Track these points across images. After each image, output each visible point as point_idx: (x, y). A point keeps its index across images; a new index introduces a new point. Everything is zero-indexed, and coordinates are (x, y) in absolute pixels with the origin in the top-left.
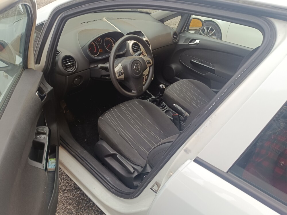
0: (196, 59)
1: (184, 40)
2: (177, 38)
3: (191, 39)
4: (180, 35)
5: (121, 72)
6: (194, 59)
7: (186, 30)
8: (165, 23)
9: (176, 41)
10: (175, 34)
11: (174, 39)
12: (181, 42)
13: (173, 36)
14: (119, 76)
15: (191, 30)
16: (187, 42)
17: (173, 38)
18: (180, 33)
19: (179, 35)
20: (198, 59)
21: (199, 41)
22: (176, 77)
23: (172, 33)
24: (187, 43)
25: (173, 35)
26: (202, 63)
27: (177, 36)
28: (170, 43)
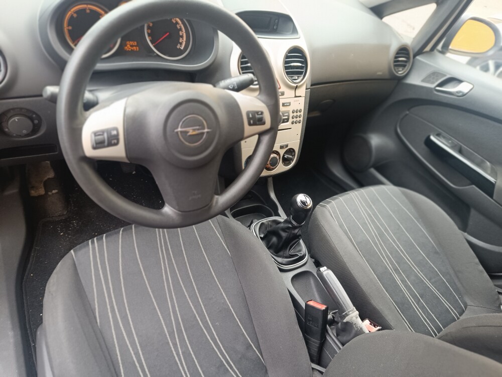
0: (444, 137)
1: (424, 74)
2: (404, 66)
3: (448, 76)
4: (418, 58)
5: (114, 133)
6: (438, 135)
7: (439, 47)
8: (386, 19)
9: (401, 72)
10: (403, 51)
11: (395, 66)
12: (416, 80)
13: (396, 57)
14: (94, 148)
15: (456, 52)
16: (433, 83)
17: (395, 62)
18: (420, 52)
19: (415, 56)
20: (450, 139)
21: (470, 87)
22: (373, 171)
23: (394, 48)
24: (432, 86)
25: (397, 53)
26: (460, 152)
27: (408, 58)
28: (380, 73)
